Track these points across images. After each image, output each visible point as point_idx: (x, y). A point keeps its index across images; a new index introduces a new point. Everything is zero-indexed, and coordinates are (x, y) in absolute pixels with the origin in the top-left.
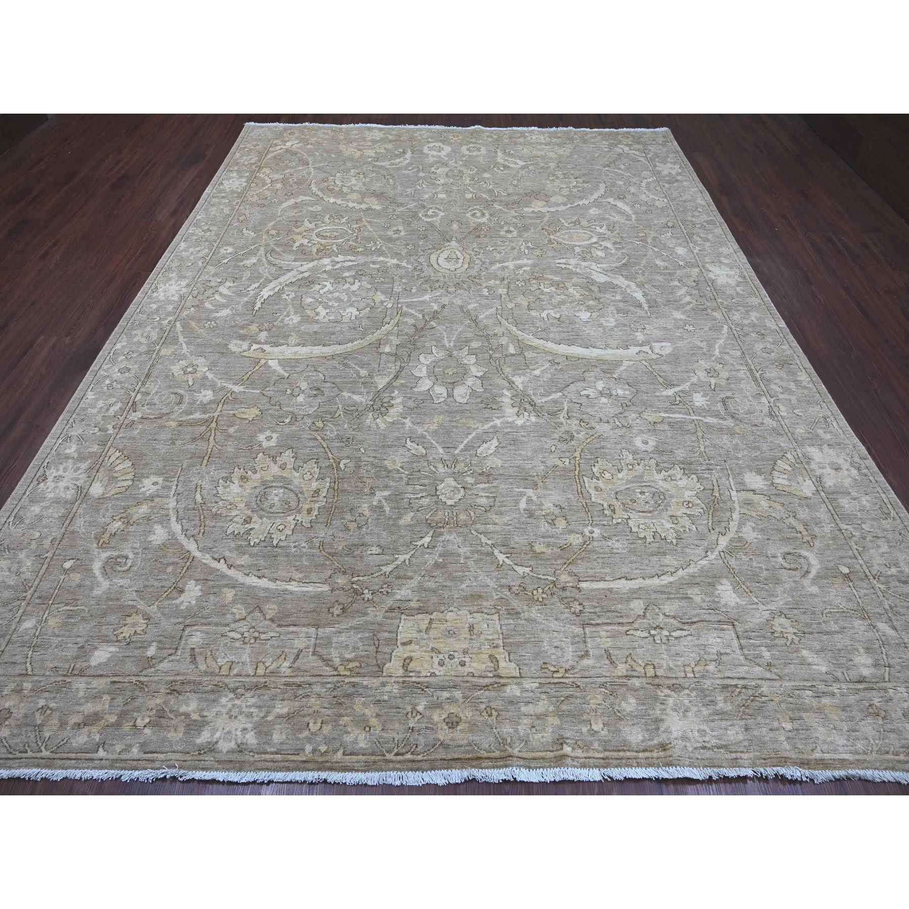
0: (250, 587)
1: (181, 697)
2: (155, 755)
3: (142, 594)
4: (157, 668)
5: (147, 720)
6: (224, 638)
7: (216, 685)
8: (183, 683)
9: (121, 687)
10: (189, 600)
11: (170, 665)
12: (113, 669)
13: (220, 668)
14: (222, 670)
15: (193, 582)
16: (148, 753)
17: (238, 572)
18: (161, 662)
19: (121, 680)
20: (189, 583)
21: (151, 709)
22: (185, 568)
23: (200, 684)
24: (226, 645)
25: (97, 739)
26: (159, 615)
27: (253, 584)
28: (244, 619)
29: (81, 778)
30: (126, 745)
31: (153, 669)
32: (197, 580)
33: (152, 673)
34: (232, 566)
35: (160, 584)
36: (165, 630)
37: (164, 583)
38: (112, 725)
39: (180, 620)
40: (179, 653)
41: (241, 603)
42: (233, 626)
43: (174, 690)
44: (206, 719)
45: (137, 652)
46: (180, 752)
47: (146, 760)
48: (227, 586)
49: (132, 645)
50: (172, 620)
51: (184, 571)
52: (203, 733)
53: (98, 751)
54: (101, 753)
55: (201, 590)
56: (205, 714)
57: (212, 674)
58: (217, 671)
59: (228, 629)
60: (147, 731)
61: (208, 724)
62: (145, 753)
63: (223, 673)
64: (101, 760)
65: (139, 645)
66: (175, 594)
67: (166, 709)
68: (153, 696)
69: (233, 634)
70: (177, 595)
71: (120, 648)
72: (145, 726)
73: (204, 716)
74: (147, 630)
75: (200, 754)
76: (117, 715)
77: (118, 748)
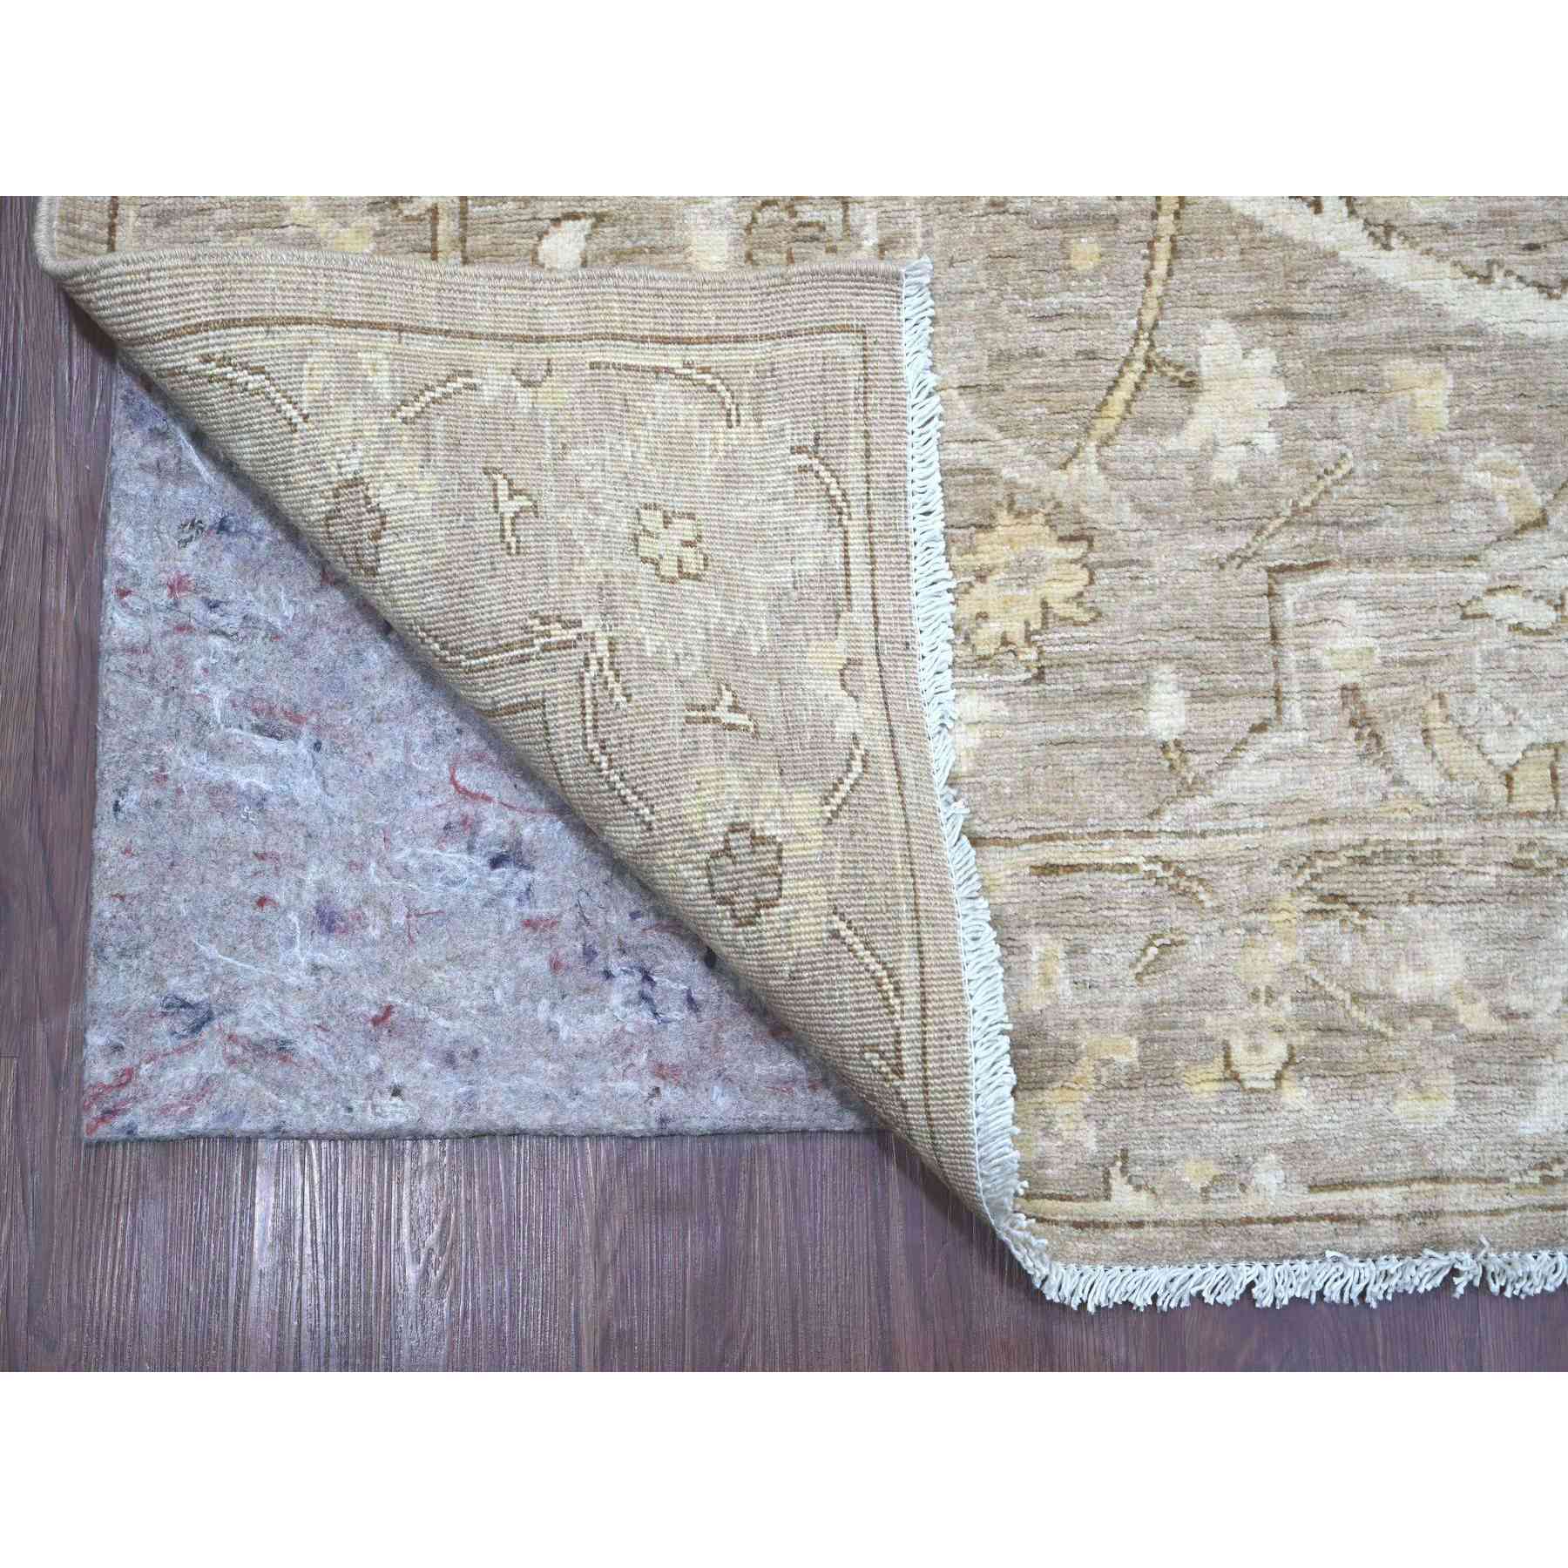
0: (1517, 348)
1: (1376, 928)
2: (1359, 1195)
3: (996, 400)
4: (1221, 795)
5: (1277, 1050)
6: (1477, 627)
7: (1515, 865)
8: (1364, 861)
9: (1087, 890)
10: (1242, 429)
11: (1273, 776)
12: (1022, 806)
13: (1509, 781)
14: (1519, 788)
15: (1221, 327)
16: (1331, 1186)
17: (1429, 263)
18: (1227, 763)
19: (1077, 858)
20: (1208, 334)
21: (1271, 995)
22: (1163, 248)
23: (1438, 857)
24: (1495, 659)
25: (1092, 1145)
26: (1127, 513)
27: (1532, 331)
28: (1541, 522)
29: (1083, 1305)
30: (1221, 1163)
31: (1202, 802)
32: (1236, 318)
33: (1202, 816)
34: (1389, 228)
35: (1070, 345)
36: (1182, 599)
37: (1089, 337)
38: (1133, 1080)
39: (1239, 540)
40: (1295, 711)
41: (1503, 439)
42: (1496, 557)
43: (1335, 898)
44: (1531, 1026)
45: (1100, 719)
46: (1466, 1179)
47: (1332, 1218)
48: (1398, 344)
49: (1057, 685)
50: (1200, 544)
51: (1161, 268)
52: (1542, 1092)
53: (1108, 1189)
54: (1126, 1200)
55: (1282, 373)
56: (1517, 1001)
57: (1479, 810)
58: (1498, 792)
59: (1478, 578)
60: (1295, 1095)
61: (1550, 1050)
62: (1313, 1188)
63: (1530, 805)
64: (1139, 1225)
65: (1096, 681)
66: (1163, 401)
67: (1331, 988)
68: (1252, 930)
69: (1507, 606)
70: (1178, 407)
71: (1007, 698)
72: (1278, 1078)
73: (1510, 1016)
74: (1097, 596)
75: (1548, 1181)
76: (1130, 1030)
77: (1194, 1174)
